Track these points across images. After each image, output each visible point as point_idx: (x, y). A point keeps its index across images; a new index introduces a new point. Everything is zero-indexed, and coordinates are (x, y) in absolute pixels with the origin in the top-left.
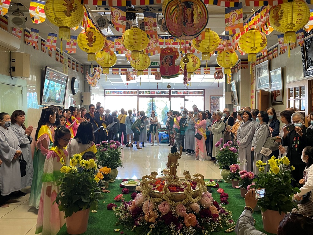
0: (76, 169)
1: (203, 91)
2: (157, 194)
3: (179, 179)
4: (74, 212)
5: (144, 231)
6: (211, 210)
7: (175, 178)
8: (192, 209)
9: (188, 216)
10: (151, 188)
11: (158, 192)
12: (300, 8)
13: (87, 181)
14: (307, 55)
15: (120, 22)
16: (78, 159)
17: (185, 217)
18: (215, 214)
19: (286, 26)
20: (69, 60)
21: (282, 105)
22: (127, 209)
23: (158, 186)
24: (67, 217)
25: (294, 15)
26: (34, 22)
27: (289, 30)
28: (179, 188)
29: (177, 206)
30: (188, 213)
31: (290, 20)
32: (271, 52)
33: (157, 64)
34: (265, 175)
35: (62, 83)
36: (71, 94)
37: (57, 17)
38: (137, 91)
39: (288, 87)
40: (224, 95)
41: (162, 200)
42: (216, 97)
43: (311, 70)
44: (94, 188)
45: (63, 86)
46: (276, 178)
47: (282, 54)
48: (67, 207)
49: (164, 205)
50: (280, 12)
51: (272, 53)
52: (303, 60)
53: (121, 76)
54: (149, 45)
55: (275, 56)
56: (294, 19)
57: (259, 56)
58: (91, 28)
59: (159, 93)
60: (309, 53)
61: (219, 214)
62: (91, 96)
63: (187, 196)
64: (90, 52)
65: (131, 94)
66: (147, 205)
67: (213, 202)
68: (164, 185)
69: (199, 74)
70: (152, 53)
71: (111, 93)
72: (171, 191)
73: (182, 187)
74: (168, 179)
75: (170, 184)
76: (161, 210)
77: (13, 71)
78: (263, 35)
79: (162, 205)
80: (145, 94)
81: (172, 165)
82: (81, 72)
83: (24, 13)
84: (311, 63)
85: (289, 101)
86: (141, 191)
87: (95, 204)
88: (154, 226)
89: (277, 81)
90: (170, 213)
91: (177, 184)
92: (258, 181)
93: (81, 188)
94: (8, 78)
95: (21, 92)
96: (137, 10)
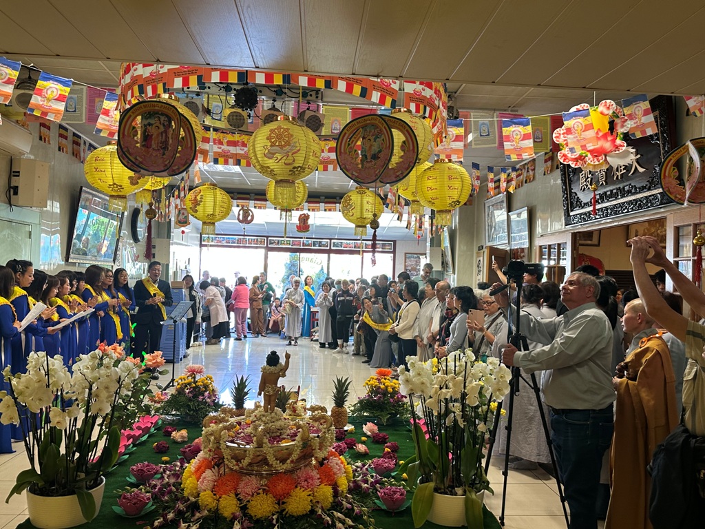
1: (392, 243)
35: (113, 218)
36: (130, 241)
38: (265, 238)
39: (538, 242)
40: (428, 252)
42: (416, 256)
43: (577, 215)
47: (530, 182)
52: (563, 196)
55: (519, 185)
60: (574, 183)
65: (254, 244)
71: (212, 241)
77: (14, 195)
81: (267, 391)
84: (577, 202)
89: (520, 231)
94: (3, 208)
95: (28, 236)
96: (261, 91)
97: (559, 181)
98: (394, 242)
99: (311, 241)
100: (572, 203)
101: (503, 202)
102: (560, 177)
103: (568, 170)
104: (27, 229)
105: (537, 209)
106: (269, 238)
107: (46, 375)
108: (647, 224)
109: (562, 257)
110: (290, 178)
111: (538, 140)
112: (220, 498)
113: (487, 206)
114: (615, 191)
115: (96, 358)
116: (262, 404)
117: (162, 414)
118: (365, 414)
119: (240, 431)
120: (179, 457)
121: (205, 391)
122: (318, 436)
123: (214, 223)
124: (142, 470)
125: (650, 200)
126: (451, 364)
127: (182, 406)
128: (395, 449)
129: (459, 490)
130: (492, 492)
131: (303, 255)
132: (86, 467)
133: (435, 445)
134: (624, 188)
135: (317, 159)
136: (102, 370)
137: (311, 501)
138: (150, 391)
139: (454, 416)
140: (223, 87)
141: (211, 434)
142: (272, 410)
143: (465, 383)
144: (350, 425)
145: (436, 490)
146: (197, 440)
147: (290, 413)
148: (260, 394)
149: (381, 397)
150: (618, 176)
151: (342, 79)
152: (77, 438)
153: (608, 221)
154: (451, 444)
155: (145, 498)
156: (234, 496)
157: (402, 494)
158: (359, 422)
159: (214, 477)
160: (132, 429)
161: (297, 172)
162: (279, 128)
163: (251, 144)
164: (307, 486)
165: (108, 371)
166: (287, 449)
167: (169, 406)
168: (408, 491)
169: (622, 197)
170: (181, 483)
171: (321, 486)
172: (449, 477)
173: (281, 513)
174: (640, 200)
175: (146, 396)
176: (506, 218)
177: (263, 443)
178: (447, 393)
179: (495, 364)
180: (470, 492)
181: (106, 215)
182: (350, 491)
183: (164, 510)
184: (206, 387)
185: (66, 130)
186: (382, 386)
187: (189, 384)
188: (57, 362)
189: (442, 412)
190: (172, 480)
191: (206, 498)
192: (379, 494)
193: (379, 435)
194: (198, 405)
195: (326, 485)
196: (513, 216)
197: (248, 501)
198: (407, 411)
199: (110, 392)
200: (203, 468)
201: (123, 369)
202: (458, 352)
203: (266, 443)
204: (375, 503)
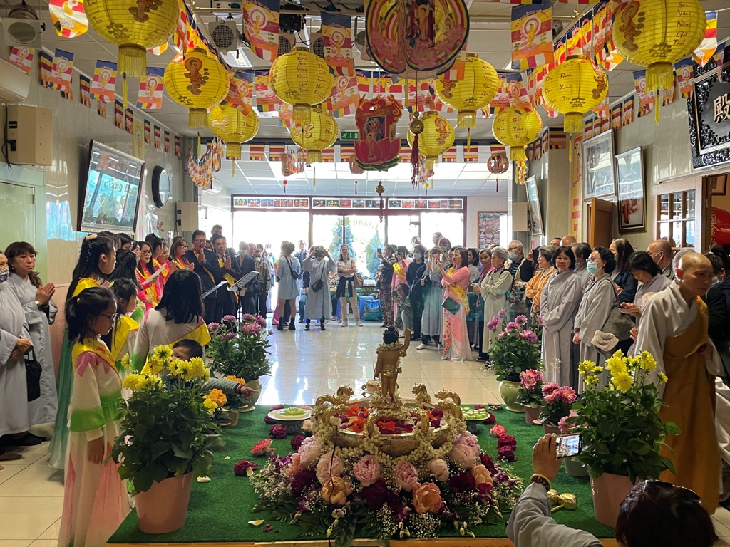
0: (161, 382)
1: (462, 200)
2: (351, 439)
3: (401, 404)
4: (154, 482)
5: (320, 524)
6: (476, 475)
7: (392, 400)
8: (430, 472)
9: (422, 488)
10: (336, 424)
11: (354, 433)
12: (684, 9)
13: (187, 408)
14: (700, 118)
15: (265, 36)
16: (165, 358)
17: (416, 490)
18: (484, 485)
19: (651, 51)
20: (147, 125)
21: (643, 234)
22: (279, 472)
23: (353, 419)
24: (139, 492)
25: (669, 25)
26: (60, 34)
27: (657, 60)
28: (401, 425)
29: (397, 466)
30: (422, 482)
31: (660, 36)
32: (618, 110)
33: (356, 137)
34: (599, 394)
35: (130, 181)
36: (152, 206)
37: (116, 22)
38: (308, 199)
39: (655, 191)
40: (510, 209)
41: (362, 454)
42: (491, 214)
43: (710, 153)
44: (203, 425)
45: (132, 186)
46: (625, 402)
47: (644, 115)
48: (138, 471)
49: (367, 463)
50: (637, 17)
51: (620, 114)
52: (691, 131)
53: (270, 163)
54: (334, 91)
55: (628, 121)
56: (668, 35)
57: (591, 121)
58: (198, 50)
59: (360, 206)
60: (706, 113)
61: (495, 484)
62: (199, 212)
63: (419, 442)
64: (194, 106)
65: (295, 206)
66: (328, 464)
67: (481, 455)
68: (366, 417)
69: (452, 160)
70: (342, 111)
71: (246, 204)
72: (384, 431)
73: (409, 423)
74: (377, 405)
75: (381, 415)
76: (360, 475)
77: (12, 150)
78: (600, 70)
79: (363, 463)
80: (326, 208)
81: (385, 372)
82: (176, 154)
83: (37, 11)
84: (710, 137)
85: (659, 225)
86: (315, 433)
87: (205, 462)
88: (342, 512)
89: (631, 178)
90: (380, 482)
91: (396, 416)
92: (583, 407)
93: (171, 425)
95: (31, 201)
96: (307, 10)
97: (685, 113)
98: (465, 198)
99: (363, 200)
100: (702, 140)
101: (607, 142)
102: (687, 109)
104: (30, 192)
105: (655, 149)
106: (313, 199)
113: (585, 149)
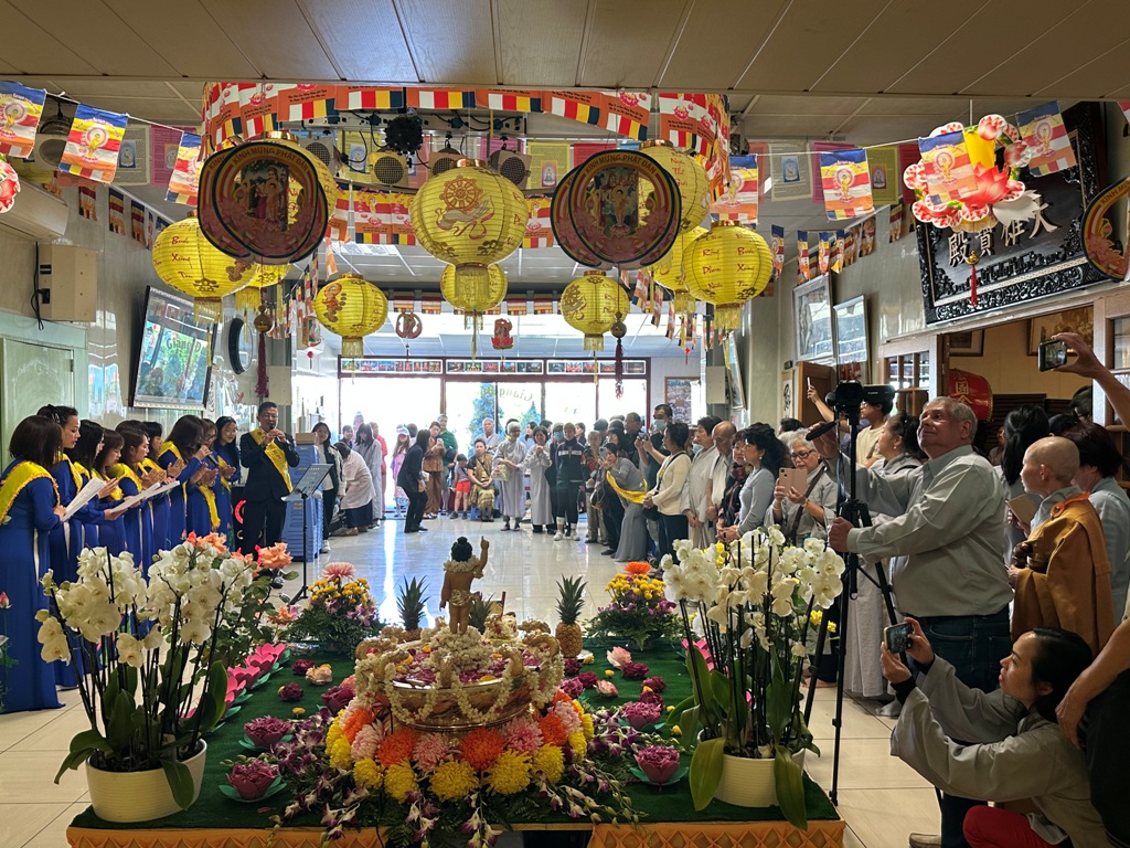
1: (644, 362)
14: (933, 260)
35: (200, 335)
36: (231, 372)
38: (441, 361)
39: (883, 352)
42: (683, 381)
43: (945, 305)
47: (867, 254)
52: (923, 276)
55: (849, 260)
59: (507, 371)
60: (940, 254)
62: (293, 378)
65: (424, 370)
71: (358, 368)
77: (44, 302)
80: (465, 373)
81: (454, 601)
84: (945, 284)
89: (853, 335)
94: (28, 324)
95: (69, 368)
96: (426, 123)
97: (915, 252)
98: (648, 360)
99: (513, 363)
100: (937, 287)
101: (823, 288)
102: (917, 245)
103: (929, 232)
104: (67, 356)
105: (881, 297)
106: (448, 361)
107: (108, 583)
108: (1060, 316)
109: (921, 376)
110: (480, 260)
111: (879, 186)
112: (387, 769)
113: (797, 296)
114: (1007, 265)
115: (185, 555)
116: (447, 620)
117: (289, 642)
118: (610, 634)
119: (414, 663)
120: (320, 708)
121: (357, 603)
122: (537, 669)
123: (361, 338)
124: (263, 729)
125: (1066, 278)
126: (747, 551)
127: (321, 627)
128: (659, 688)
129: (765, 750)
130: (818, 752)
131: (501, 385)
132: (177, 725)
133: (725, 679)
134: (1022, 258)
135: (521, 228)
136: (195, 573)
137: (530, 770)
138: (270, 606)
139: (754, 633)
140: (367, 118)
141: (370, 670)
142: (464, 631)
143: (770, 580)
144: (586, 652)
145: (728, 750)
146: (346, 681)
147: (492, 634)
148: (443, 605)
149: (634, 607)
150: (1011, 240)
151: (559, 95)
152: (160, 681)
153: (997, 313)
154: (749, 678)
155: (270, 772)
156: (407, 764)
157: (673, 758)
158: (600, 648)
159: (377, 737)
160: (243, 666)
161: (490, 250)
162: (460, 179)
163: (416, 208)
164: (523, 748)
165: (205, 575)
166: (489, 690)
167: (301, 628)
168: (682, 754)
169: (1019, 274)
170: (325, 748)
171: (544, 748)
172: (747, 729)
173: (482, 790)
174: (1049, 278)
175: (265, 613)
176: (828, 314)
177: (451, 682)
178: (741, 597)
179: (817, 549)
180: (782, 753)
181: (188, 332)
182: (590, 754)
183: (299, 790)
184: (358, 596)
185: (121, 196)
186: (636, 590)
187: (332, 593)
188: (124, 562)
189: (734, 628)
190: (311, 744)
191: (365, 770)
192: (637, 758)
193: (632, 667)
194: (347, 626)
195: (552, 745)
196: (842, 312)
197: (431, 773)
198: (677, 627)
199: (209, 607)
200: (358, 723)
201: (228, 570)
202: (757, 531)
203: (456, 682)
204: (631, 772)
